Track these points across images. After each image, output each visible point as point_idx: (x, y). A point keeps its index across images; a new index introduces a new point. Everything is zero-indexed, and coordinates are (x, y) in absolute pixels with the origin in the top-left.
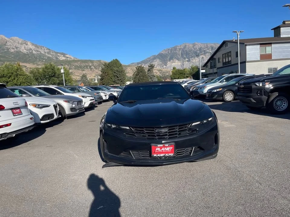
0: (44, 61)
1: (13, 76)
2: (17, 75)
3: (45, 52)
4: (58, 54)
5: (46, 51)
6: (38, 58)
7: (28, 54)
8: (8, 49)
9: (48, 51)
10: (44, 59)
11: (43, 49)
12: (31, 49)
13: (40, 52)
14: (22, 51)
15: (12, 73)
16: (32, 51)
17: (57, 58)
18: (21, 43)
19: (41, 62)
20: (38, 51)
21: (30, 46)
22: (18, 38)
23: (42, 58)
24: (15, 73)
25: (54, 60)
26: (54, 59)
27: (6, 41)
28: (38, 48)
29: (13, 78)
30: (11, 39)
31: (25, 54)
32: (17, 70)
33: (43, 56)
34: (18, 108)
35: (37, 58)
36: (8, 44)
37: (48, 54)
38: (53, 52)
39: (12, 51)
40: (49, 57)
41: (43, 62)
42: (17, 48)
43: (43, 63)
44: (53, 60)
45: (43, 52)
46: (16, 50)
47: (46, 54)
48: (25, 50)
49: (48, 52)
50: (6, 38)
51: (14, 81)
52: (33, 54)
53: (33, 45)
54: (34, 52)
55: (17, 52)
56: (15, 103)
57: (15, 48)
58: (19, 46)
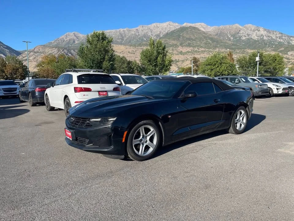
0: (274, 46)
1: (218, 64)
2: (221, 64)
3: (277, 37)
4: (292, 38)
5: (278, 35)
6: (268, 43)
7: (258, 41)
8: (240, 37)
9: (280, 35)
10: (274, 45)
11: (275, 33)
12: (262, 35)
13: (271, 37)
14: (253, 38)
15: (217, 62)
16: (263, 37)
17: (289, 43)
18: (253, 30)
19: (270, 49)
20: (269, 37)
21: (262, 32)
22: (251, 25)
23: (272, 44)
24: (219, 62)
25: (286, 45)
26: (286, 43)
27: (239, 29)
28: (270, 33)
29: (217, 65)
30: (244, 27)
31: (255, 41)
32: (223, 58)
33: (274, 42)
34: (106, 91)
35: (266, 44)
36: (241, 32)
37: (280, 38)
38: (285, 36)
39: (244, 38)
40: (280, 42)
41: (272, 47)
42: (248, 35)
43: (273, 49)
44: (284, 45)
45: (274, 37)
46: (247, 37)
47: (278, 39)
48: (256, 37)
49: (280, 37)
50: (240, 27)
51: (217, 69)
52: (264, 40)
53: (265, 30)
54: (265, 38)
55: (248, 39)
56: (102, 88)
57: (247, 35)
58: (250, 33)
